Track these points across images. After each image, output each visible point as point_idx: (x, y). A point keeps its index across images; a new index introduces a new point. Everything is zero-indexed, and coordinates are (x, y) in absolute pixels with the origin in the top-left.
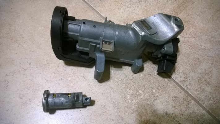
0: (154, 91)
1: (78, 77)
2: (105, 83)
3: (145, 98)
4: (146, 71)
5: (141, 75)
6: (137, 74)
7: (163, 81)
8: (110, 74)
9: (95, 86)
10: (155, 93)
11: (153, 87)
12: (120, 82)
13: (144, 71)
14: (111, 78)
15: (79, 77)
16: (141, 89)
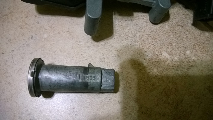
0: (188, 52)
1: (59, 33)
2: (105, 42)
3: (173, 65)
4: (174, 19)
5: (165, 26)
6: (159, 25)
7: (202, 36)
8: (112, 26)
9: (88, 47)
10: (190, 56)
11: (185, 46)
12: (130, 39)
13: (171, 20)
14: (114, 33)
15: (62, 33)
16: (165, 50)
